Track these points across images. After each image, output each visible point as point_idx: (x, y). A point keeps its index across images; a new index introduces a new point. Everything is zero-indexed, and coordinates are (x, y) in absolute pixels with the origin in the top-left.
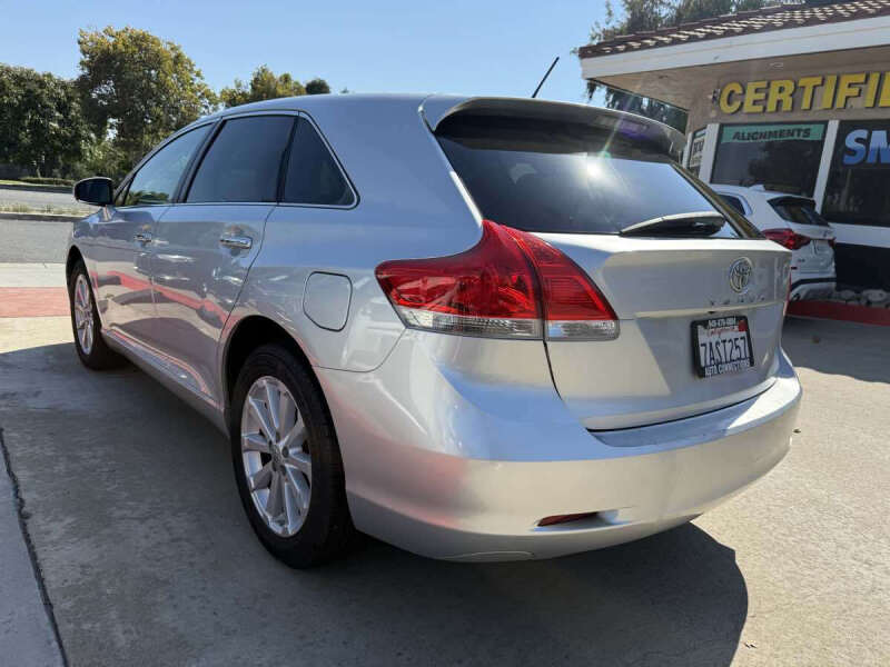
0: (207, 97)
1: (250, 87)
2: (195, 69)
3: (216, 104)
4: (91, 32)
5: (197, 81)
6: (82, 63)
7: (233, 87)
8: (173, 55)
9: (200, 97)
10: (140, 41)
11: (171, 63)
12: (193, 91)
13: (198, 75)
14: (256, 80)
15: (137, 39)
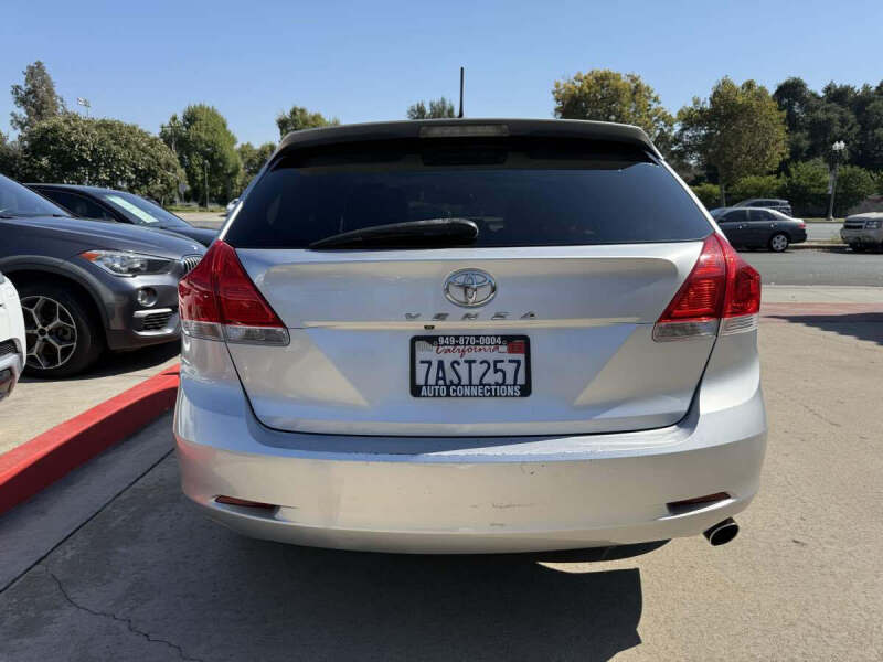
0: (663, 119)
1: (708, 102)
2: (653, 95)
3: (671, 125)
4: (563, 82)
5: (655, 106)
6: (556, 110)
7: (690, 105)
8: (633, 85)
9: (656, 121)
10: (602, 80)
11: (629, 94)
12: (649, 116)
13: (656, 100)
14: (716, 94)
15: (602, 78)
